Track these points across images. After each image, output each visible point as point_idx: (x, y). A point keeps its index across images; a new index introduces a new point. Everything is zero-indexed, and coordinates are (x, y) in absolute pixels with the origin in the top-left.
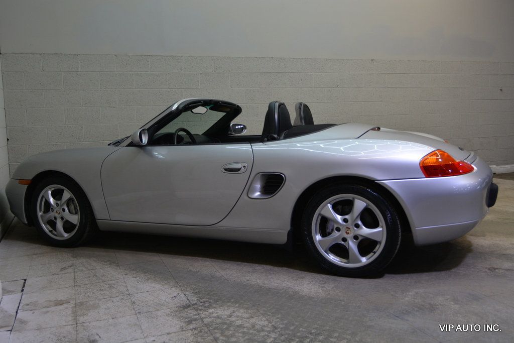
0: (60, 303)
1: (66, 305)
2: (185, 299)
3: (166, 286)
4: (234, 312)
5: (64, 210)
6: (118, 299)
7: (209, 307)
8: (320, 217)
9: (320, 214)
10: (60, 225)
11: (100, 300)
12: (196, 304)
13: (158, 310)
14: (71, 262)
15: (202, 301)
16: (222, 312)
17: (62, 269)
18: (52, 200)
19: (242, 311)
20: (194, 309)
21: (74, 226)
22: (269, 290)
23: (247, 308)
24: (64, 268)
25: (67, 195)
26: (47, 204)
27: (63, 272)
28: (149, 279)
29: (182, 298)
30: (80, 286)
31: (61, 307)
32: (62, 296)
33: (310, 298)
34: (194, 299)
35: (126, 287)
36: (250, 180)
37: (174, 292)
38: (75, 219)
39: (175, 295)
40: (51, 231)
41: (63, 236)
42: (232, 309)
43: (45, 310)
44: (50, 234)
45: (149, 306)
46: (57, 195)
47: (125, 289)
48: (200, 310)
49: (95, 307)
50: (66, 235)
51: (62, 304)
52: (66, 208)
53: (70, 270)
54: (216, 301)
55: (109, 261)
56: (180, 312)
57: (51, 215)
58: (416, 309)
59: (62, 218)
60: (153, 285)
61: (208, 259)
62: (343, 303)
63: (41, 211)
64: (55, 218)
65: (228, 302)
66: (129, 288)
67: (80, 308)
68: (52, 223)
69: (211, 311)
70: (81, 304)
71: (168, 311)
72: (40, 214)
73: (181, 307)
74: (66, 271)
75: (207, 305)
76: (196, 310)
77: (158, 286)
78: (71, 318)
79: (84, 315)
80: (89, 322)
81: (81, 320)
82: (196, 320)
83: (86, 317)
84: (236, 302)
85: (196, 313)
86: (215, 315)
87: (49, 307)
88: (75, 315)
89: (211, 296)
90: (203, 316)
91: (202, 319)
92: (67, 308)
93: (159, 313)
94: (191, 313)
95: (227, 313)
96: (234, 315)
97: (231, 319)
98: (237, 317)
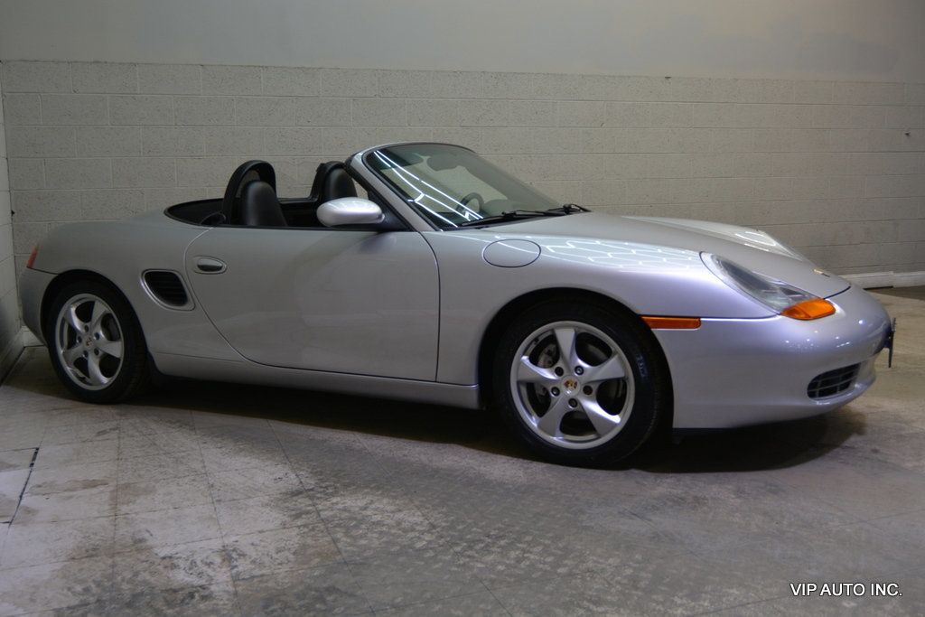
0: (92, 484)
1: (102, 488)
2: (296, 481)
3: (268, 463)
4: (372, 502)
6: (186, 480)
7: (333, 495)
11: (157, 481)
12: (312, 490)
13: (250, 497)
14: (115, 423)
15: (324, 485)
16: (353, 502)
17: (99, 434)
19: (385, 501)
20: (308, 496)
22: (436, 471)
23: (395, 498)
24: (104, 432)
27: (100, 438)
28: (241, 450)
29: (292, 481)
30: (126, 459)
31: (94, 491)
32: (96, 475)
33: (501, 484)
34: (311, 483)
35: (203, 461)
37: (280, 470)
39: (281, 475)
42: (369, 498)
43: (66, 494)
45: (237, 491)
47: (201, 465)
48: (318, 498)
49: (147, 491)
51: (95, 486)
53: (114, 435)
54: (346, 486)
55: (178, 421)
56: (285, 501)
58: (670, 503)
60: (246, 460)
62: (553, 493)
65: (367, 487)
66: (207, 464)
67: (123, 493)
69: (334, 500)
70: (127, 486)
71: (266, 499)
73: (287, 494)
74: (106, 436)
75: (330, 491)
76: (311, 498)
77: (255, 462)
78: (107, 507)
79: (128, 503)
80: (137, 513)
81: (124, 509)
82: (308, 513)
83: (131, 506)
84: (378, 488)
85: (311, 503)
86: (340, 506)
87: (74, 490)
88: (115, 502)
89: (340, 478)
90: (320, 507)
91: (318, 512)
92: (102, 492)
93: (251, 502)
94: (303, 503)
95: (361, 503)
96: (373, 506)
97: (364, 512)
98: (376, 509)
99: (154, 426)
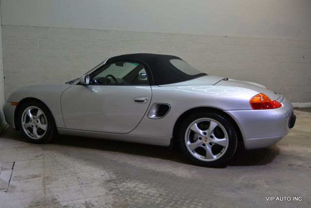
0: (35, 177)
1: (39, 178)
2: (109, 176)
3: (98, 169)
4: (137, 185)
5: (38, 121)
6: (69, 175)
7: (123, 182)
8: (190, 131)
9: (190, 129)
10: (35, 130)
11: (58, 175)
12: (115, 180)
13: (93, 182)
14: (41, 153)
15: (119, 178)
16: (131, 185)
17: (36, 157)
18: (31, 115)
19: (142, 184)
20: (114, 182)
21: (43, 131)
22: (158, 173)
23: (145, 183)
25: (40, 112)
26: (28, 117)
27: (36, 158)
28: (88, 164)
29: (107, 176)
30: (47, 167)
31: (36, 179)
32: (36, 173)
33: (182, 178)
34: (114, 177)
35: (74, 168)
36: (150, 107)
37: (103, 172)
38: (44, 127)
39: (103, 174)
40: (29, 134)
41: (37, 137)
42: (136, 183)
43: (27, 180)
44: (29, 135)
45: (88, 180)
46: (34, 112)
47: (74, 170)
48: (118, 183)
49: (56, 179)
50: (39, 137)
52: (39, 121)
53: (41, 157)
54: (127, 178)
56: (106, 184)
57: (30, 124)
59: (37, 126)
60: (90, 168)
61: (123, 154)
62: (201, 182)
63: (24, 121)
64: (32, 126)
65: (135, 179)
66: (76, 169)
67: (47, 180)
68: (30, 129)
69: (124, 184)
70: (48, 177)
71: (99, 183)
72: (23, 123)
73: (106, 181)
74: (38, 158)
75: (121, 180)
76: (115, 183)
77: (93, 169)
78: (41, 186)
79: (49, 184)
80: (52, 188)
81: (48, 186)
82: (115, 189)
83: (50, 186)
84: (139, 179)
85: (115, 185)
86: (126, 186)
87: (29, 179)
88: (44, 184)
89: (124, 175)
90: (119, 187)
91: (118, 188)
92: (39, 180)
93: (93, 184)
94: (112, 185)
95: (134, 185)
96: (138, 187)
97: (135, 189)
98: (139, 188)
99: (55, 154)
